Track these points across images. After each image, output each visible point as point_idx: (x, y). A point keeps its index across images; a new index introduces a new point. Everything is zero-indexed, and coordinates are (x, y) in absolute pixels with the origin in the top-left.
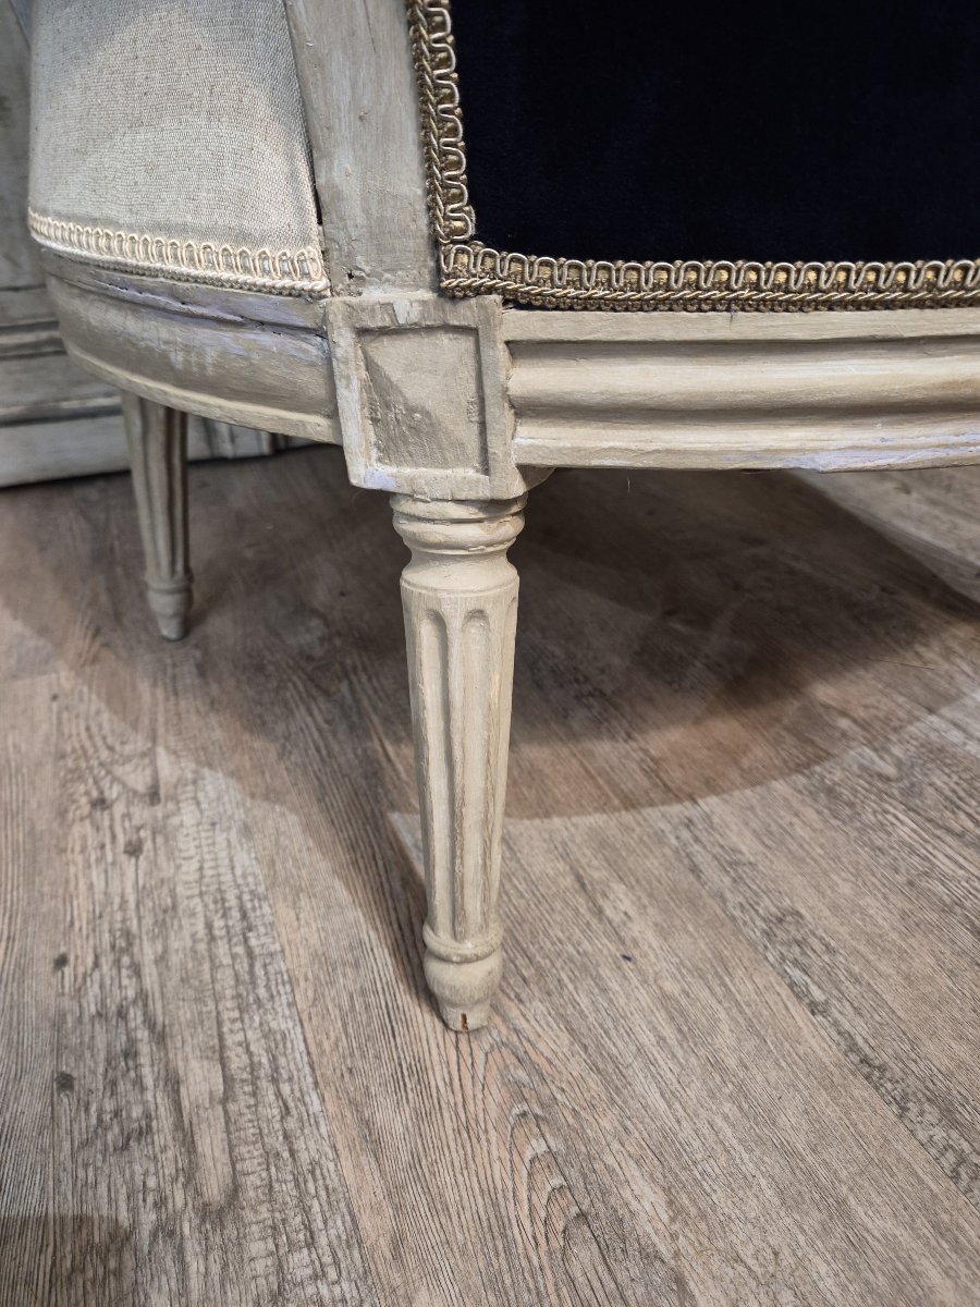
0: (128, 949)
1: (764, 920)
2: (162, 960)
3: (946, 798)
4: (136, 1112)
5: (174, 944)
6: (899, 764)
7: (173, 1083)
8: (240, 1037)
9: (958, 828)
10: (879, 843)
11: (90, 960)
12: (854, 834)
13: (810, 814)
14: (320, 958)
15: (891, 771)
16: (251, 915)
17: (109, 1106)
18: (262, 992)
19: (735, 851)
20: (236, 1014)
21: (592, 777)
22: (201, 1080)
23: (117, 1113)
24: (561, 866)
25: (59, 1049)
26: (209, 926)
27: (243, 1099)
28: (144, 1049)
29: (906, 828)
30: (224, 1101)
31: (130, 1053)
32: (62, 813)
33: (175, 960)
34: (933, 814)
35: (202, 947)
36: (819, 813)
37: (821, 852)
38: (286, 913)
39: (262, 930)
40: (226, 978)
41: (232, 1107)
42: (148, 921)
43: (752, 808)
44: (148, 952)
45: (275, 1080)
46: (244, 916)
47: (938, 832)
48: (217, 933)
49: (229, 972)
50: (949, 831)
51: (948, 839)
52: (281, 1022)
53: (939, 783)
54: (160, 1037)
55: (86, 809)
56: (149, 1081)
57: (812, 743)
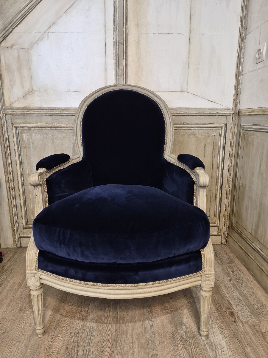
0: (78, 334)
1: (152, 354)
2: (81, 336)
3: (190, 344)
4: (73, 354)
5: (83, 335)
6: (187, 337)
7: (78, 352)
8: (86, 349)
9: (188, 349)
10: (175, 348)
11: (74, 333)
12: (173, 346)
13: (169, 341)
14: (98, 342)
15: (185, 337)
16: (93, 333)
17: (71, 353)
18: (90, 344)
19: (155, 343)
20: (87, 346)
21: (143, 326)
22: (81, 353)
23: (71, 354)
24: (132, 339)
25: (68, 344)
26: (88, 333)
27: (84, 356)
28: (76, 347)
29: (181, 347)
30: (82, 356)
31: (75, 347)
32: (76, 311)
33: (83, 337)
34: (186, 346)
35: (86, 336)
36: (170, 341)
37: (166, 347)
38: (96, 334)
39: (93, 336)
40: (87, 341)
41: (83, 357)
42: (81, 331)
43: (161, 337)
44: (80, 335)
45: (88, 355)
46: (92, 333)
47: (184, 349)
48: (88, 335)
49: (88, 340)
50: (186, 350)
51: (185, 351)
52: (91, 349)
53: (191, 341)
54: (78, 346)
55: (79, 311)
56: (75, 351)
57: (177, 329)
